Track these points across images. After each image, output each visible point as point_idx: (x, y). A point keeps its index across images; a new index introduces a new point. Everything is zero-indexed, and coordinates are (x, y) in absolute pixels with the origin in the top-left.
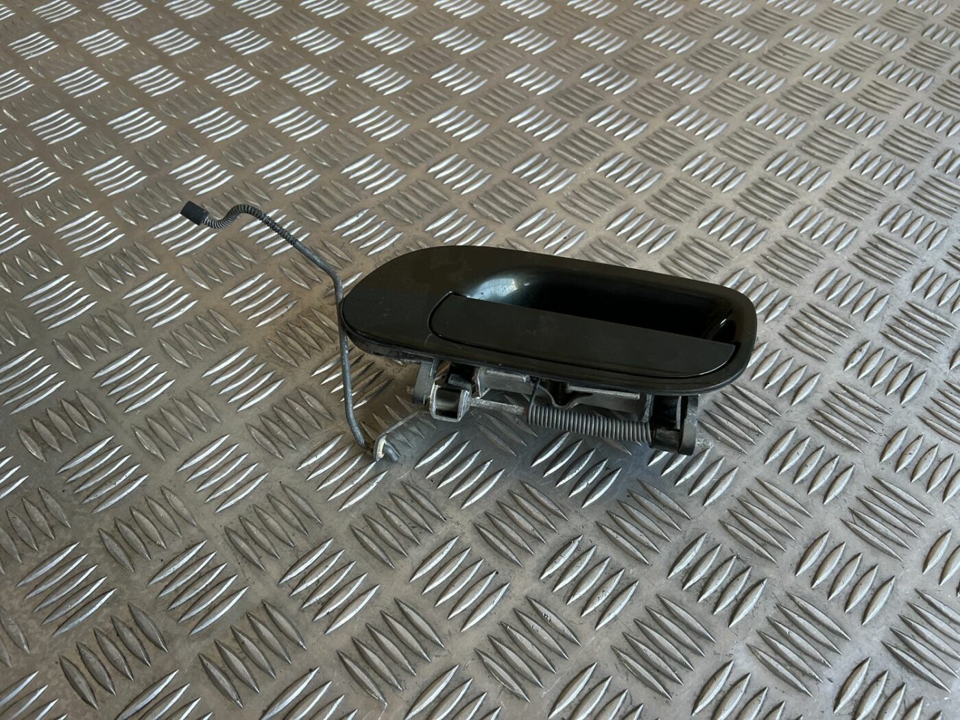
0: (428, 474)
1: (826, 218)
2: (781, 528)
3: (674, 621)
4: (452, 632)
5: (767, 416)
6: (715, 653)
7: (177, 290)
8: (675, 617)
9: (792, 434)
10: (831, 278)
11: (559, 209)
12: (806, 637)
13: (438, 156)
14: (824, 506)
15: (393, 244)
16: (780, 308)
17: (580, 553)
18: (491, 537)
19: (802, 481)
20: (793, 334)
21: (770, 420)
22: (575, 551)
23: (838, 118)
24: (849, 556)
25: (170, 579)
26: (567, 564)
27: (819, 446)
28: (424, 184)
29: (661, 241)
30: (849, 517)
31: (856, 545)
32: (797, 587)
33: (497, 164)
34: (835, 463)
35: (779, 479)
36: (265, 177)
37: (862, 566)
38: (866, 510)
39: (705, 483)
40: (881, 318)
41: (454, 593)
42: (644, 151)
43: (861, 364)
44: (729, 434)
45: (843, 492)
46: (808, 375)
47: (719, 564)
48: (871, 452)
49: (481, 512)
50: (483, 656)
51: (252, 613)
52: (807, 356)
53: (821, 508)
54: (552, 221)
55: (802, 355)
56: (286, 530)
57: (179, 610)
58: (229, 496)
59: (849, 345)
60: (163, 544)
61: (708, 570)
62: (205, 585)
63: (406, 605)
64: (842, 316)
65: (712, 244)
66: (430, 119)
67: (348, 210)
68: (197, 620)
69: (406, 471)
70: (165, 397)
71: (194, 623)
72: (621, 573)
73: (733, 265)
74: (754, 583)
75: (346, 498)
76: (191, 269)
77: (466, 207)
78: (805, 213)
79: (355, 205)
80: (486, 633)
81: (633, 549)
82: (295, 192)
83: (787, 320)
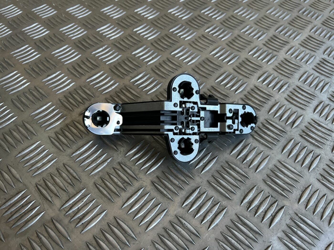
0: (131, 159)
1: (301, 51)
2: (290, 183)
3: (244, 226)
4: (141, 232)
5: (282, 133)
6: (264, 241)
7: (21, 78)
8: (245, 224)
9: (293, 141)
10: (305, 75)
11: (189, 46)
12: (305, 233)
13: (138, 25)
14: (309, 173)
15: (117, 60)
16: (285, 88)
17: (200, 194)
18: (159, 187)
19: (298, 161)
20: (291, 99)
21: (283, 135)
22: (198, 194)
23: (304, 12)
24: (321, 195)
25: (9, 208)
26: (194, 199)
27: (305, 146)
28: (131, 35)
29: (233, 60)
30: (320, 177)
31: (324, 190)
32: (299, 210)
33: (163, 28)
34: (313, 153)
35: (288, 161)
36: (63, 32)
37: (327, 200)
38: (327, 175)
39: (256, 162)
40: (327, 92)
41: (142, 214)
42: (225, 24)
43: (321, 111)
44: (265, 141)
45: (317, 166)
46: (298, 116)
47: (263, 199)
48: (328, 149)
49: (155, 176)
50: (155, 244)
51: (47, 224)
52: (297, 108)
53: (308, 173)
54: (186, 51)
55: (295, 107)
56: (64, 184)
57: (12, 222)
58: (39, 168)
59: (315, 103)
60: (6, 191)
61: (259, 202)
62: (24, 210)
63: (119, 219)
64: (311, 91)
65: (255, 61)
66: (134, 10)
67: (98, 46)
68: (20, 227)
69: (121, 157)
70: (12, 125)
71: (18, 229)
72: (219, 203)
73: (264, 70)
74: (280, 207)
75: (93, 169)
76: (28, 69)
77: (149, 44)
78: (293, 49)
79: (102, 44)
80: (157, 232)
81: (224, 192)
82: (76, 39)
83: (288, 92)
